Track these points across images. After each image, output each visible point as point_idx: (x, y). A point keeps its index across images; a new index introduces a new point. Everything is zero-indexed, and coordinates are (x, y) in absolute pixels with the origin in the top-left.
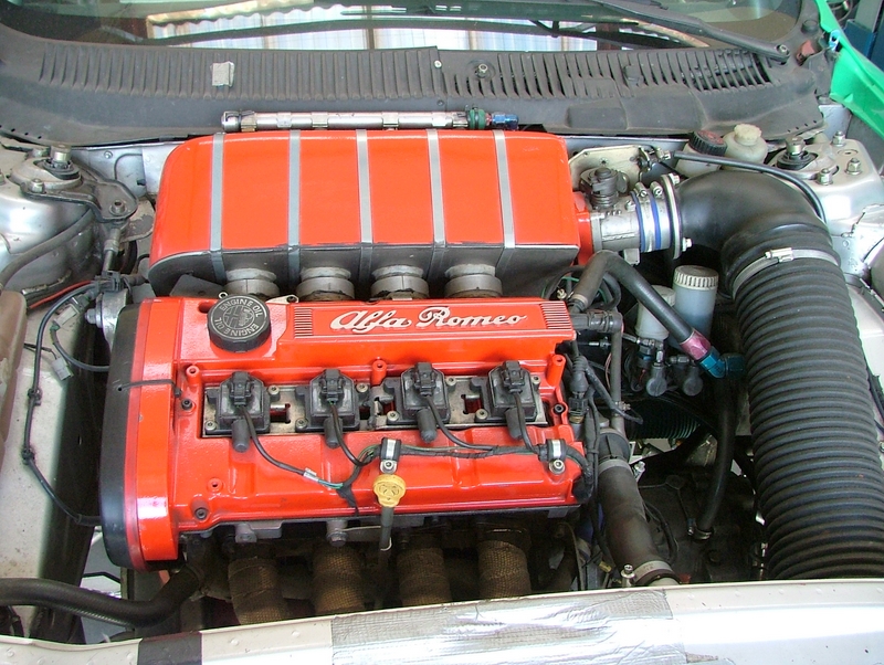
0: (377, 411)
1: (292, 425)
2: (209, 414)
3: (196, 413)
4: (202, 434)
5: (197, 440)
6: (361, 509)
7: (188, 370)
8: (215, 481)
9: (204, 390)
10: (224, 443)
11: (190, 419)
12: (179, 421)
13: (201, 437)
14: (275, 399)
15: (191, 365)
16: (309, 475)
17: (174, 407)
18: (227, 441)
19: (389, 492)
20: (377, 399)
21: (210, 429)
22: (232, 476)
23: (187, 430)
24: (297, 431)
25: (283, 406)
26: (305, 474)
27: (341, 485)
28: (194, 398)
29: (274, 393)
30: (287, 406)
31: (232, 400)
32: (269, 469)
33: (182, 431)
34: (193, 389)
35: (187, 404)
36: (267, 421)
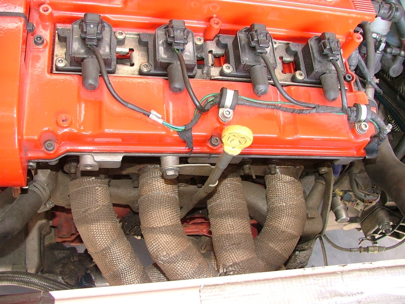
0: (210, 62)
1: (136, 68)
2: (60, 52)
3: (47, 50)
4: (52, 69)
5: (48, 76)
6: (196, 149)
7: (41, 8)
8: (63, 116)
9: (55, 28)
10: (73, 79)
11: (41, 55)
12: (30, 55)
13: (51, 72)
14: (121, 43)
15: (44, 3)
16: (154, 116)
17: (25, 42)
18: (76, 78)
19: (236, 142)
20: (211, 52)
21: (61, 65)
22: (80, 112)
23: (38, 65)
24: (141, 73)
25: (127, 50)
26: (151, 116)
27: (183, 128)
28: (46, 34)
29: (120, 37)
30: (131, 50)
31: (83, 40)
32: (116, 108)
33: (34, 66)
34: (45, 28)
35: (40, 41)
36: (114, 63)
